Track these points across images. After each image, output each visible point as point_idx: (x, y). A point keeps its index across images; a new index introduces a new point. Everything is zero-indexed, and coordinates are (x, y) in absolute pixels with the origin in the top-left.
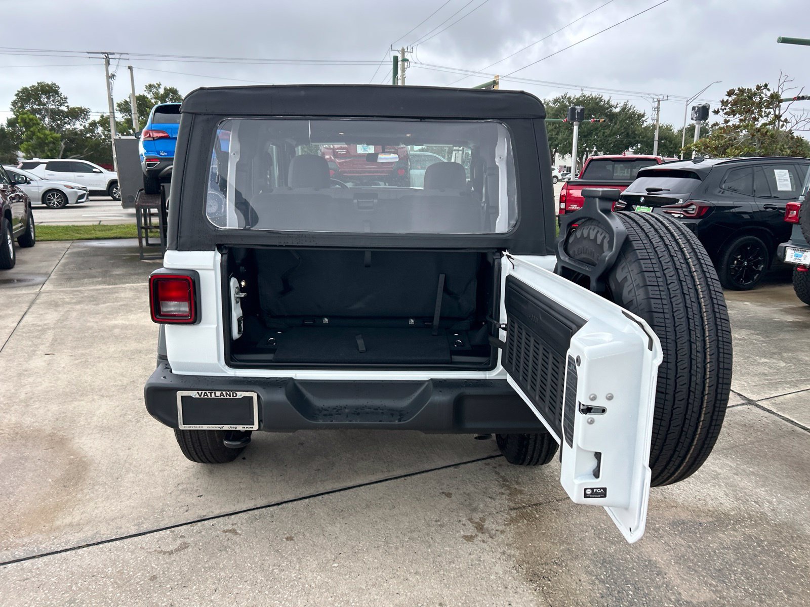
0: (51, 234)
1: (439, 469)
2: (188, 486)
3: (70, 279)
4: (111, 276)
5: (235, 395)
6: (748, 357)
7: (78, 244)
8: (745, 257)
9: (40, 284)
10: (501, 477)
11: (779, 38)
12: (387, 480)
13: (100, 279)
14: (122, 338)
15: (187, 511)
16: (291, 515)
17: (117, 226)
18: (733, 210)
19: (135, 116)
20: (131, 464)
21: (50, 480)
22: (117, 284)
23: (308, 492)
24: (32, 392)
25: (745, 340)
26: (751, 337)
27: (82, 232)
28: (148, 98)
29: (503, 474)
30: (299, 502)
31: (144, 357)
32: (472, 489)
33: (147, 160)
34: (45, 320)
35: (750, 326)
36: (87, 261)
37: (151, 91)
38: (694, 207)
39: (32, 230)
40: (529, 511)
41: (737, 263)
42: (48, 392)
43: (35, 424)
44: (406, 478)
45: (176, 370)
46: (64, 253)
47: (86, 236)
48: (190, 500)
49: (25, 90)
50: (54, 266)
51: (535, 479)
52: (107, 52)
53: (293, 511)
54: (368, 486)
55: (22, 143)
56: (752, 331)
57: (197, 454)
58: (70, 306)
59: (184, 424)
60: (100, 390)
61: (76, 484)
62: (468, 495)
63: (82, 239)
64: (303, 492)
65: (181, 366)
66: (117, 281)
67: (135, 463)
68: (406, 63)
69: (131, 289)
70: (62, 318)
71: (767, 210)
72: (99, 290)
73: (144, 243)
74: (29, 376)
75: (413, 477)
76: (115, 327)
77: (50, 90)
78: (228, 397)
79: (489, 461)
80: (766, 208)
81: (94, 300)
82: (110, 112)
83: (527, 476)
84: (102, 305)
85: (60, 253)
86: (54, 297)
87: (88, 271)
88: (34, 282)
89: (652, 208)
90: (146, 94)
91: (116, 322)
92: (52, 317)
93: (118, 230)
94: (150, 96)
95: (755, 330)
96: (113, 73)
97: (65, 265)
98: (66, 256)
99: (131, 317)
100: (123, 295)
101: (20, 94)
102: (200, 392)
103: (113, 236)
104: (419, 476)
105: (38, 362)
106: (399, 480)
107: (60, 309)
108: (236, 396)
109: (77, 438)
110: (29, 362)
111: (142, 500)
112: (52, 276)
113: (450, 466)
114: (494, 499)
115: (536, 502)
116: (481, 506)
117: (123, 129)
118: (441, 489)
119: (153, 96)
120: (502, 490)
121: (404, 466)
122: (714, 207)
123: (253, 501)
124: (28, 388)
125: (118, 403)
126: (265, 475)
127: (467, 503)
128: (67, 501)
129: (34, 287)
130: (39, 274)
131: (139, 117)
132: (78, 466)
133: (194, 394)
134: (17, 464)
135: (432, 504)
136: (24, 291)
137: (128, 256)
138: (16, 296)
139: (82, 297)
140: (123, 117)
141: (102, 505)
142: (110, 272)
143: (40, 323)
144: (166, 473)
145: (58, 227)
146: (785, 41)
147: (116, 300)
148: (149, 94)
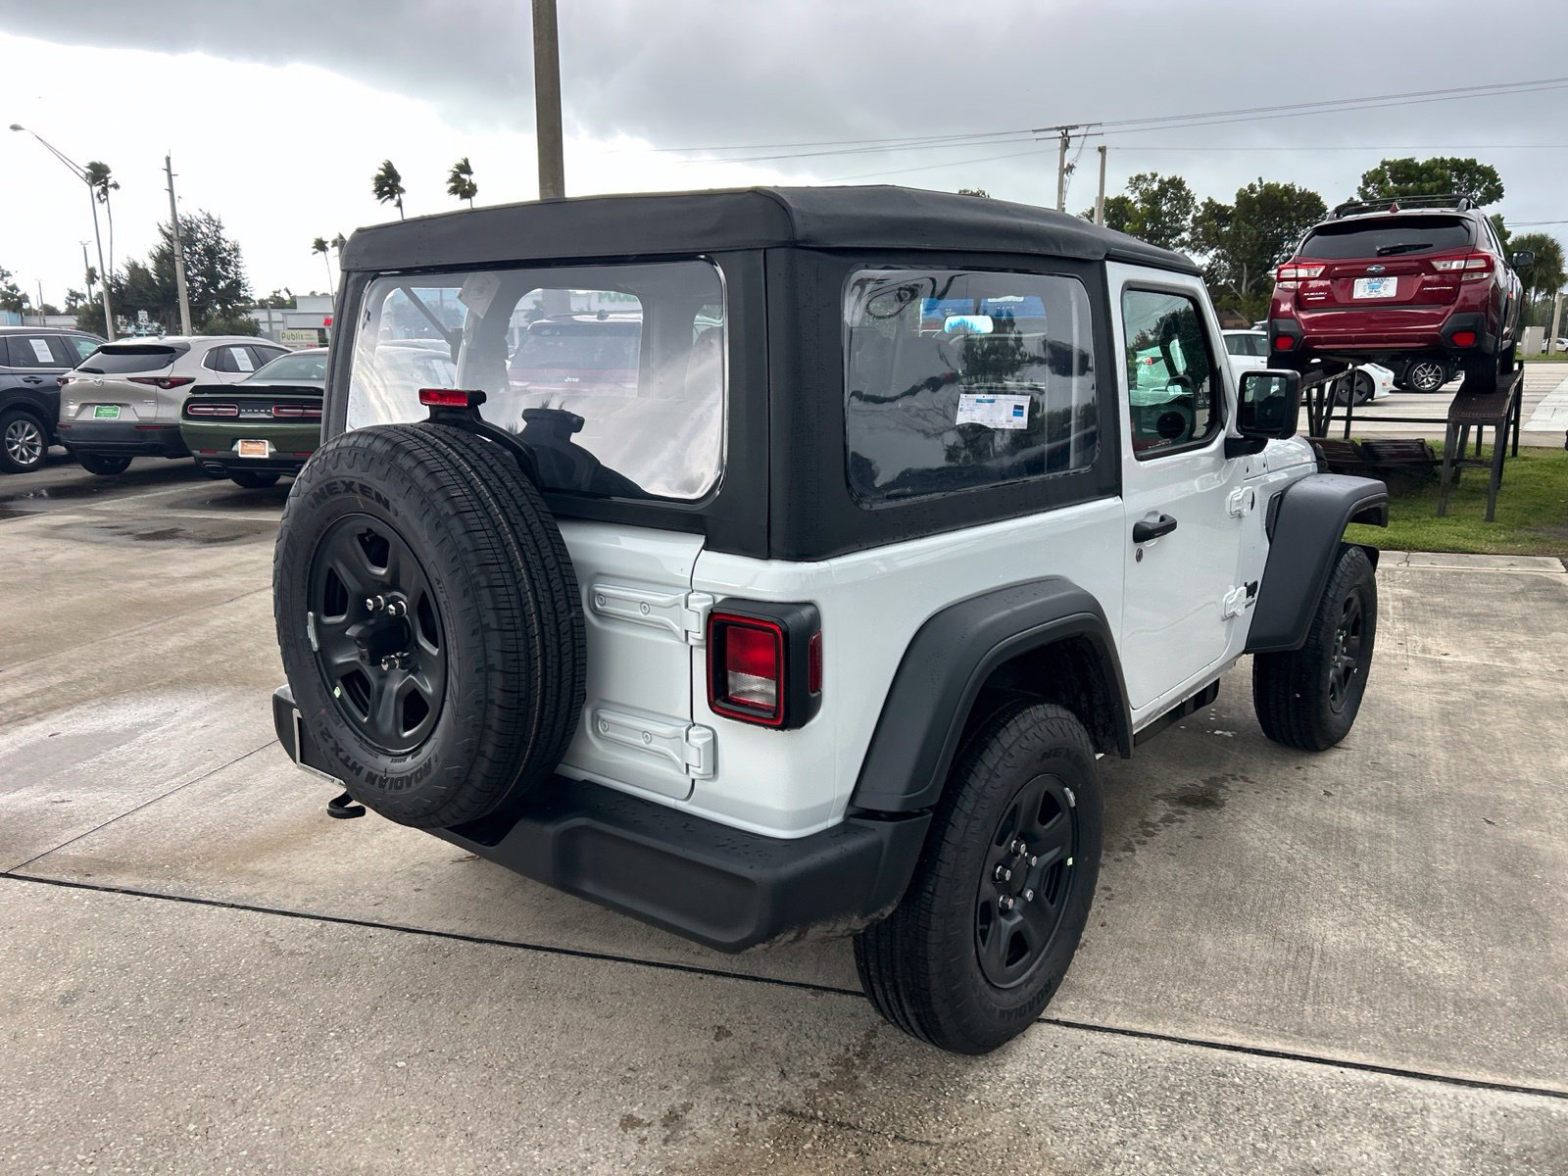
1: (782, 983)
10: (867, 1045)
12: (673, 967)
15: (376, 905)
28: (1129, 202)
29: (879, 1041)
37: (1137, 188)
40: (808, 1129)
44: (706, 976)
48: (402, 890)
52: (1065, 125)
62: (754, 1050)
75: (720, 980)
90: (1127, 194)
94: (1133, 197)
96: (1072, 163)
104: (731, 981)
106: (691, 974)
113: (807, 986)
116: (743, 1079)
118: (728, 1020)
119: (1139, 198)
120: (825, 1070)
127: (728, 1063)
148: (1133, 192)
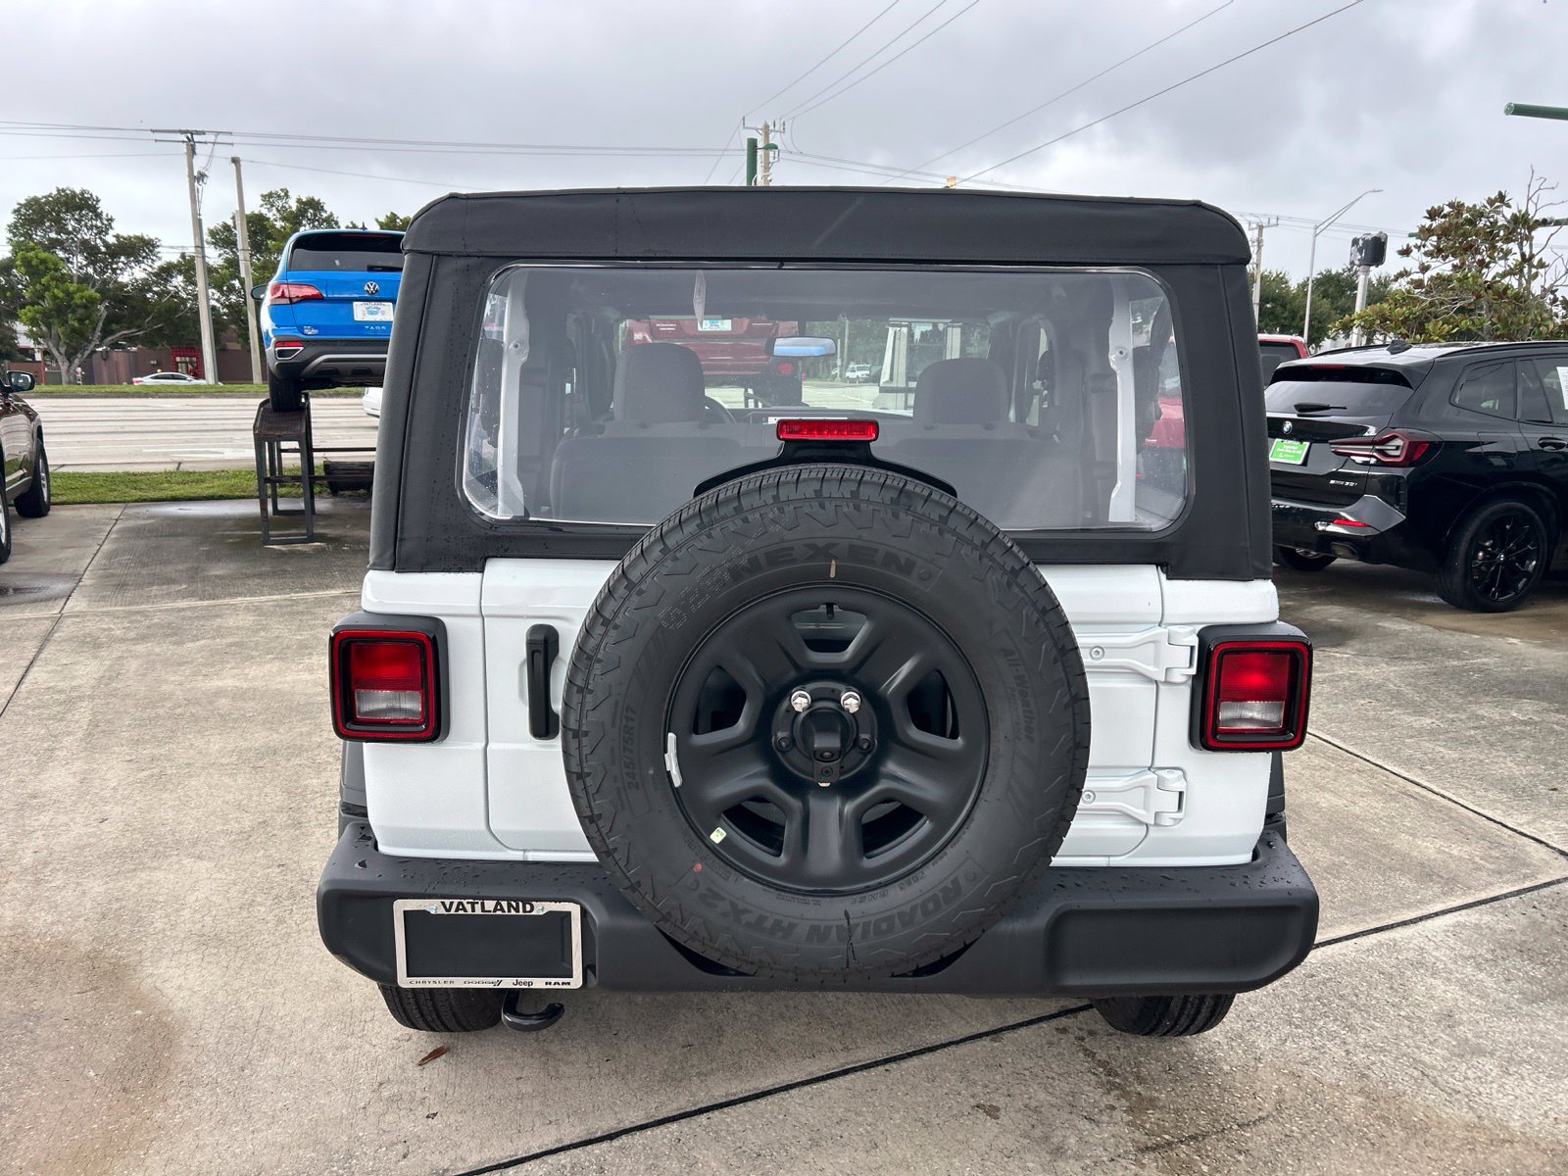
0: (81, 490)
1: (957, 1043)
2: (403, 1087)
3: (121, 586)
4: (205, 579)
5: (528, 907)
6: (1555, 765)
7: (136, 510)
8: (1500, 544)
9: (62, 597)
10: (1101, 1063)
11: (1509, 106)
12: (846, 1072)
13: (184, 586)
14: (235, 721)
15: (404, 1157)
16: (642, 1168)
17: (214, 473)
18: (1477, 450)
19: (243, 255)
20: (270, 1031)
21: (92, 1074)
22: (218, 598)
23: (675, 1106)
24: (47, 847)
25: (1536, 723)
26: (1546, 716)
27: (144, 486)
28: (268, 219)
29: (1102, 1055)
30: (657, 1131)
31: (283, 763)
32: (1042, 1096)
33: (277, 344)
34: (74, 678)
35: (1536, 693)
36: (156, 548)
37: (272, 206)
38: (1399, 442)
39: (44, 482)
40: (1182, 1155)
41: (1484, 558)
42: (82, 848)
43: (55, 928)
44: (887, 1067)
45: (386, 844)
46: (108, 528)
47: (152, 494)
48: (412, 1125)
49: (33, 203)
50: (88, 560)
51: (1177, 1068)
52: (190, 129)
53: (647, 1158)
54: (807, 1088)
55: (23, 306)
56: (1545, 705)
57: (422, 1015)
58: (124, 647)
59: (408, 976)
60: (195, 844)
61: (151, 1083)
62: (1036, 1110)
63: (145, 500)
64: (662, 1104)
65: (399, 836)
66: (218, 591)
67: (278, 1027)
68: (771, 153)
69: (247, 609)
70: (107, 674)
71: (1546, 448)
72: (183, 609)
73: (270, 508)
74: (41, 809)
75: (905, 1064)
76: (219, 693)
77: (80, 204)
78: (513, 912)
79: (1064, 1021)
80: (1543, 445)
81: (173, 632)
82: (196, 247)
83: (1157, 1061)
84: (191, 645)
85: (100, 531)
86: (92, 626)
87: (158, 569)
88: (49, 593)
89: (1307, 444)
90: (264, 211)
91: (220, 683)
92: (87, 670)
93: (217, 483)
94: (272, 215)
95: (1550, 701)
96: (202, 171)
97: (112, 555)
98: (113, 536)
99: (253, 671)
100: (231, 622)
101: (23, 211)
102: (447, 902)
103: (206, 493)
104: (915, 1061)
105: (58, 778)
106: (873, 1071)
107: (103, 653)
108: (532, 910)
109: (148, 964)
110: (41, 777)
111: (301, 1126)
112: (87, 581)
113: (979, 1036)
114: (1097, 1123)
115: (1192, 1131)
116: (1072, 1141)
117: (220, 279)
118: (973, 1096)
119: (279, 216)
120: (1110, 1100)
121: (879, 1035)
122: (1441, 443)
123: (553, 1128)
124: (39, 840)
125: (234, 876)
126: (572, 1058)
127: (1037, 1133)
128: (132, 1130)
129: (50, 604)
130: (59, 576)
131: (251, 255)
132: (152, 1037)
133: (434, 906)
134: (18, 1032)
135: (960, 1137)
136: (28, 613)
137: (239, 537)
138: (13, 623)
139: (149, 627)
140: (220, 255)
141: (210, 1140)
142: (203, 570)
143: (61, 685)
144: (350, 1054)
145: (96, 476)
146: (1520, 110)
147: (219, 632)
148: (269, 210)
